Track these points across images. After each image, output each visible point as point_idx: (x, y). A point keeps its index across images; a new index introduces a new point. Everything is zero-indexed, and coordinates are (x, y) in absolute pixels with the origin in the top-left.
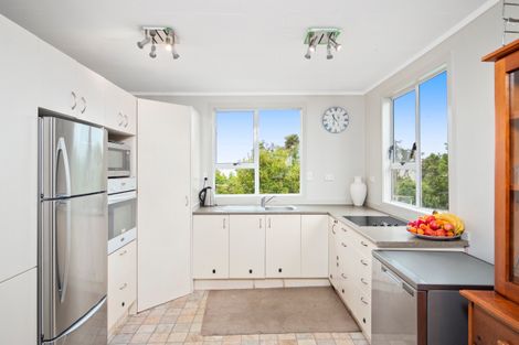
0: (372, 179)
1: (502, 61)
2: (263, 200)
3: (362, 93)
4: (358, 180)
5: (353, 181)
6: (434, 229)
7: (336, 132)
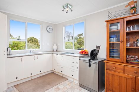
0: (59, 44)
1: (109, 22)
2: (30, 51)
3: (56, 24)
4: (55, 45)
5: (54, 45)
6: (86, 52)
7: (50, 32)
